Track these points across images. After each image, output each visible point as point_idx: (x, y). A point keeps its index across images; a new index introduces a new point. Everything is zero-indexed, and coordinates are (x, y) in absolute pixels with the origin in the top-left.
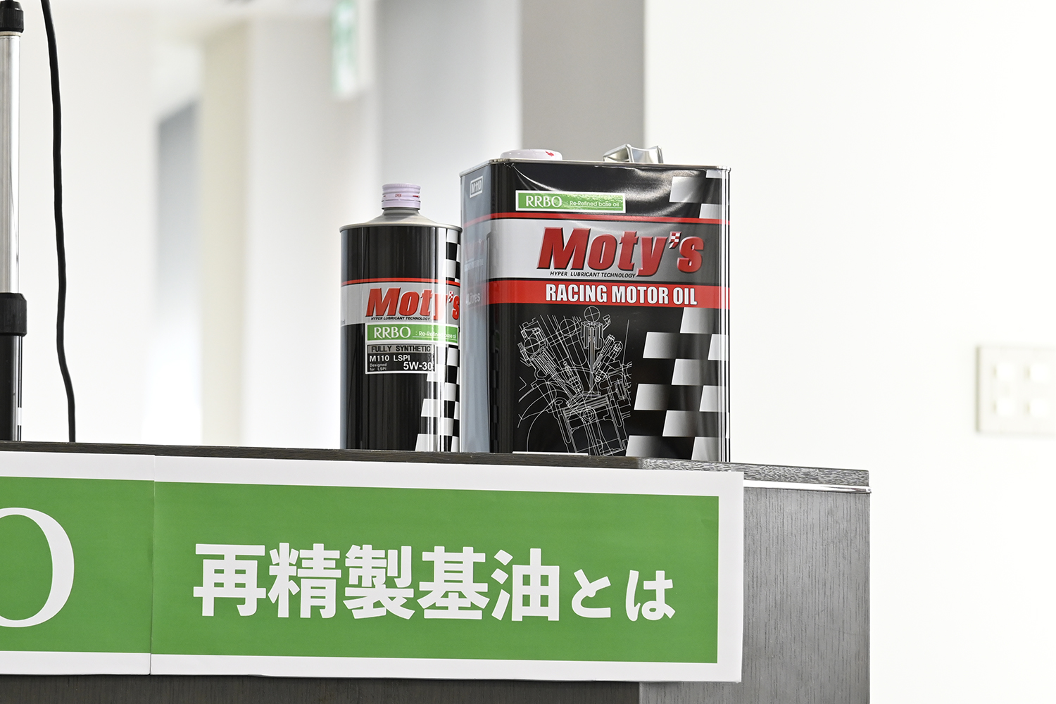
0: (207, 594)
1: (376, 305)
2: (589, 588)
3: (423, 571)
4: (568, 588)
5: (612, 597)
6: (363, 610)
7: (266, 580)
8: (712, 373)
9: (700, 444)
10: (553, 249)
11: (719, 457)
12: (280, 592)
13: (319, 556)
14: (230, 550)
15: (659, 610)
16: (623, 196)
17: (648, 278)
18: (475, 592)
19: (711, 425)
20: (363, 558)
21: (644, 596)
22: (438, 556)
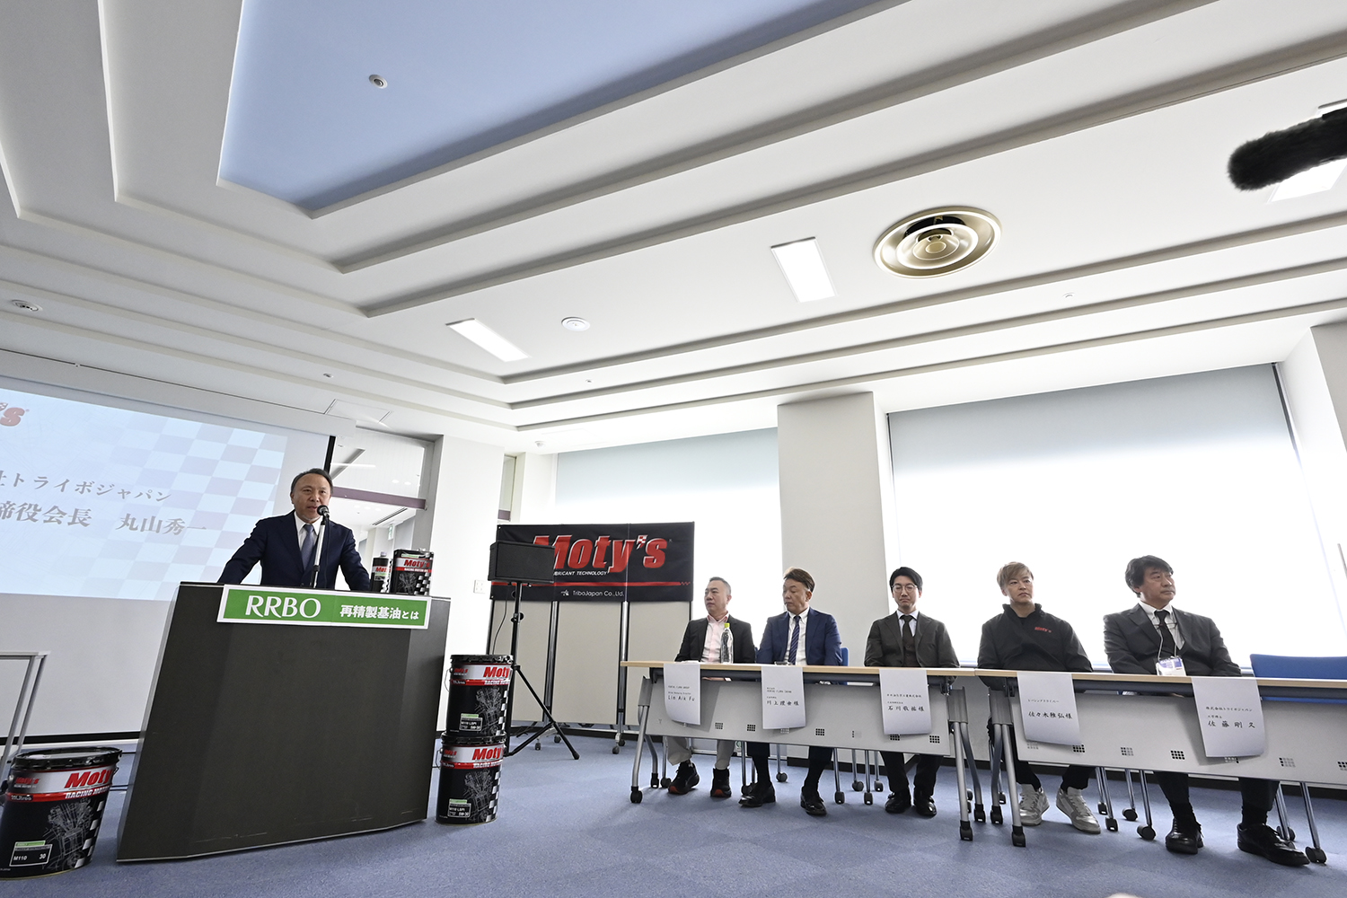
0: (342, 613)
1: (377, 570)
2: (405, 614)
3: (379, 611)
4: (402, 614)
5: (409, 615)
6: (368, 616)
7: (353, 611)
8: (429, 582)
9: (426, 593)
10: (406, 563)
11: (428, 595)
12: (355, 614)
13: (362, 608)
14: (347, 606)
15: (416, 617)
16: (418, 556)
17: (420, 568)
18: (387, 614)
19: (428, 590)
20: (369, 608)
21: (414, 615)
22: (381, 608)
